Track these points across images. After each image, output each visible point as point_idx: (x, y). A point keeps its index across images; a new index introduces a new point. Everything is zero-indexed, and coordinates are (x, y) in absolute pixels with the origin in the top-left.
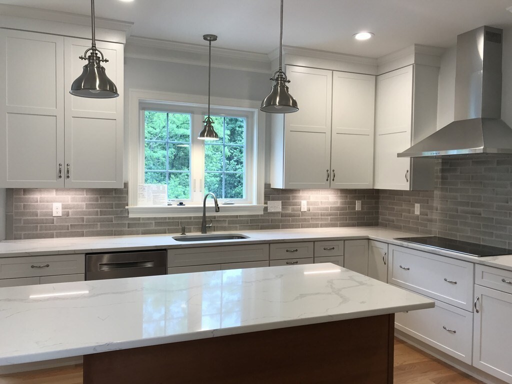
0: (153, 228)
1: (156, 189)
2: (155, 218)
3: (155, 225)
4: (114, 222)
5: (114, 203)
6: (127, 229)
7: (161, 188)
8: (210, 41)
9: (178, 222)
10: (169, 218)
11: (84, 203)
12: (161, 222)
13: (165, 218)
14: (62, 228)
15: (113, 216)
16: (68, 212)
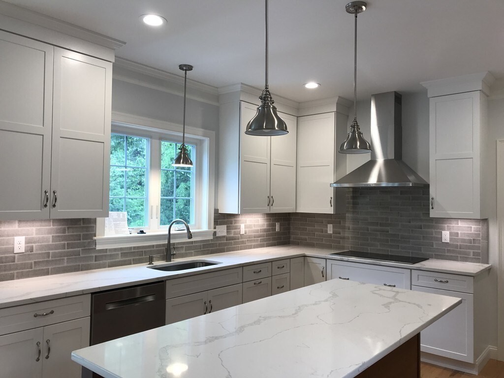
0: (119, 259)
1: (117, 217)
2: (121, 249)
3: (121, 256)
4: (81, 256)
5: (82, 233)
6: (94, 262)
7: (121, 215)
8: (186, 70)
9: (142, 251)
10: (134, 248)
11: (50, 236)
12: (127, 253)
13: (131, 248)
14: (24, 266)
15: (81, 249)
16: (32, 247)
